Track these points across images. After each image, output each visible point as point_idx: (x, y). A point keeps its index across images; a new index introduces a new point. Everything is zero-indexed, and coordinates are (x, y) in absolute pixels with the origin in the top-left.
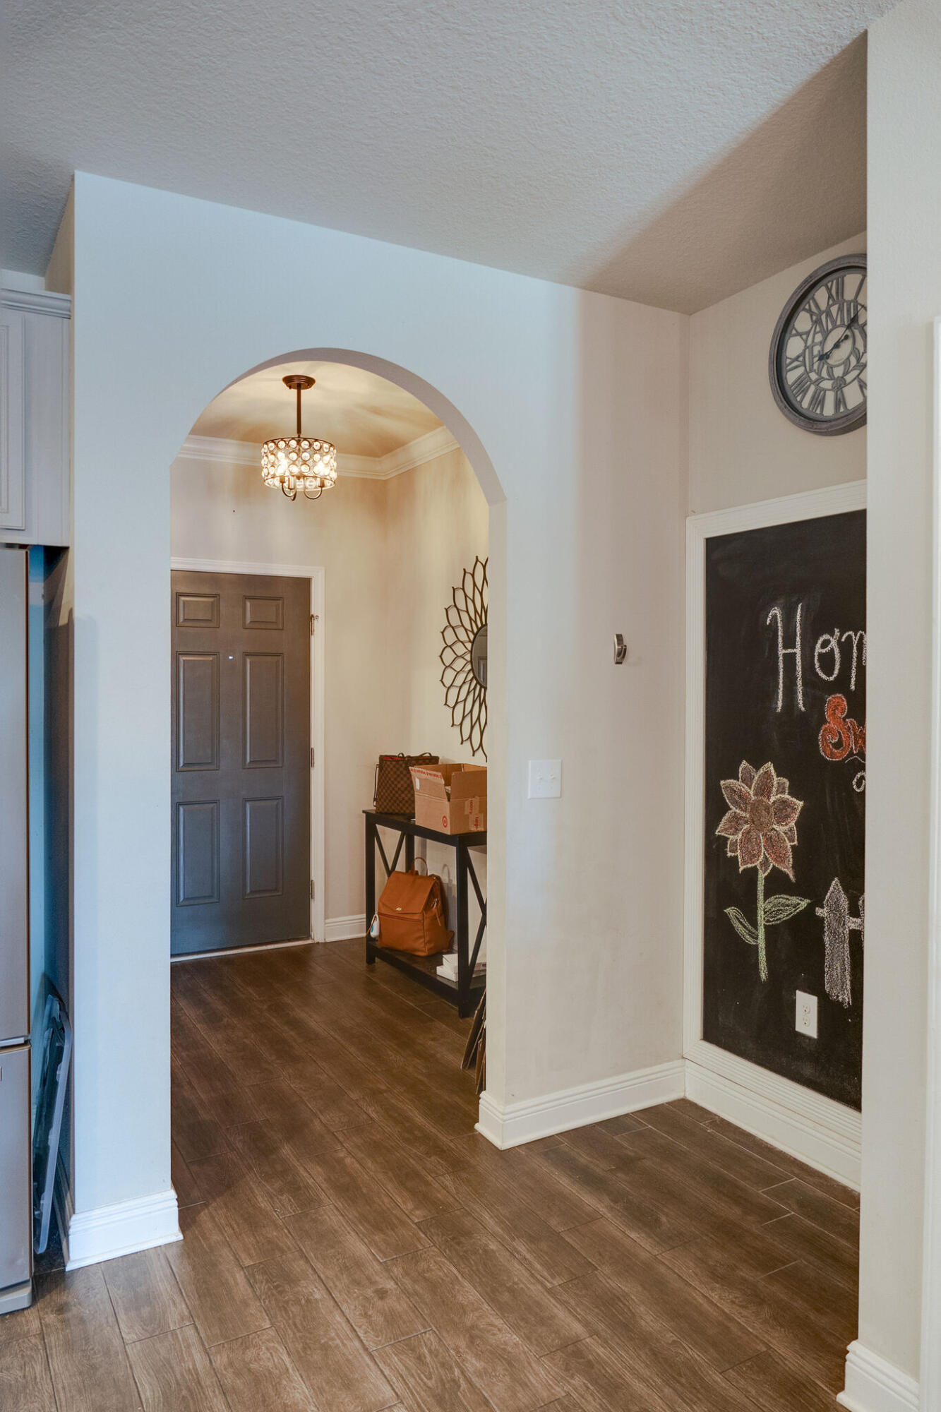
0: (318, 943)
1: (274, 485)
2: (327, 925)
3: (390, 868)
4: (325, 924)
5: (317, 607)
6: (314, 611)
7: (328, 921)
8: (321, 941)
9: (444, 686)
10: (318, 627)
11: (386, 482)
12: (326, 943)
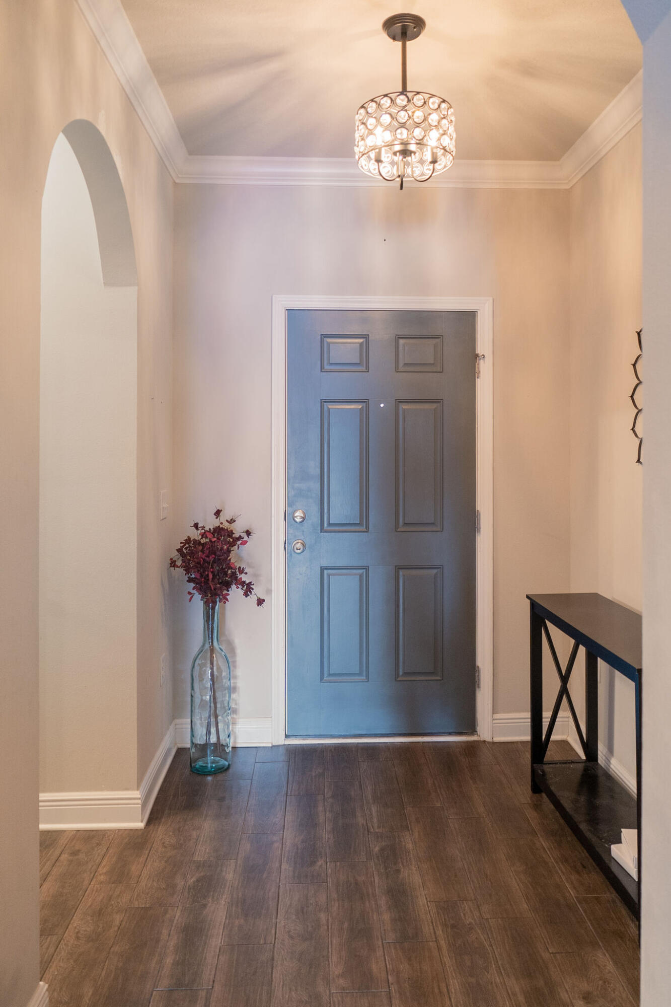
0: (484, 741)
1: (370, 171)
2: (495, 721)
3: (564, 672)
4: (493, 720)
5: (484, 344)
6: (480, 350)
7: (497, 716)
8: (488, 739)
9: (636, 435)
10: (485, 369)
11: (568, 191)
12: (494, 743)
